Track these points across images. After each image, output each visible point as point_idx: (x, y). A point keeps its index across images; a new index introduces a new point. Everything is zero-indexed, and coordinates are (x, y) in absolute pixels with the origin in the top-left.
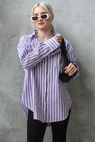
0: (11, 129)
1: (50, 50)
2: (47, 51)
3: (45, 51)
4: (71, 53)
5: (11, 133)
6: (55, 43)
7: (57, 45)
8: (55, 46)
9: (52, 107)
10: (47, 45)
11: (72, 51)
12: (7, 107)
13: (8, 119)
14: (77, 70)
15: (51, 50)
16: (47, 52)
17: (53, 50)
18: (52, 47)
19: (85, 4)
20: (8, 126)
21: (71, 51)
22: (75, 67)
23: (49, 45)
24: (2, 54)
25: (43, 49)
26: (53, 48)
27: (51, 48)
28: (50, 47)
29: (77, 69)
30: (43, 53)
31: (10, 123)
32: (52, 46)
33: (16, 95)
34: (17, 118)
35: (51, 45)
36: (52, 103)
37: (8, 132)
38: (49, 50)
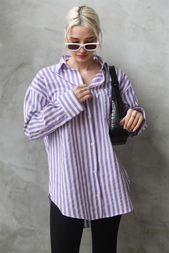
0: (19, 229)
1: (65, 116)
2: (60, 119)
3: (58, 118)
4: (128, 93)
5: (19, 238)
6: (76, 105)
7: (78, 109)
8: (74, 111)
9: (110, 189)
10: (61, 108)
11: (130, 90)
12: (11, 192)
13: (14, 213)
14: (144, 119)
15: (67, 117)
16: (60, 121)
17: (70, 118)
18: (69, 112)
19: (149, 8)
20: (13, 225)
21: (127, 89)
22: (139, 114)
23: (64, 109)
24: (2, 97)
25: (54, 115)
26: (71, 115)
27: (68, 115)
28: (66, 111)
29: (143, 116)
30: (54, 121)
31: (17, 220)
32: (70, 110)
33: (26, 170)
34: (30, 212)
35: (67, 109)
36: (109, 182)
37: (14, 236)
38: (63, 117)
